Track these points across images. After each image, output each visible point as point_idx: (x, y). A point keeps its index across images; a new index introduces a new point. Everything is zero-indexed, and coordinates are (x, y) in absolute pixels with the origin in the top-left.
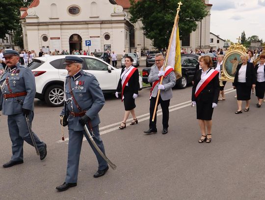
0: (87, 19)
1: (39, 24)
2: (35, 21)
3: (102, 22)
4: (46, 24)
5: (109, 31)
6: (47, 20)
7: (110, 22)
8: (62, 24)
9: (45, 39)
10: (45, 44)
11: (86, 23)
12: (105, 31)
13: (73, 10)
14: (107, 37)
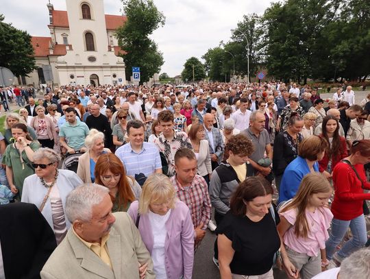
0: (102, 65)
1: (67, 67)
2: (65, 65)
3: (112, 67)
4: (73, 67)
5: (116, 73)
6: (74, 65)
7: (117, 67)
8: (85, 67)
9: (72, 77)
10: (73, 80)
11: (101, 67)
12: (113, 72)
13: (92, 59)
14: (114, 76)
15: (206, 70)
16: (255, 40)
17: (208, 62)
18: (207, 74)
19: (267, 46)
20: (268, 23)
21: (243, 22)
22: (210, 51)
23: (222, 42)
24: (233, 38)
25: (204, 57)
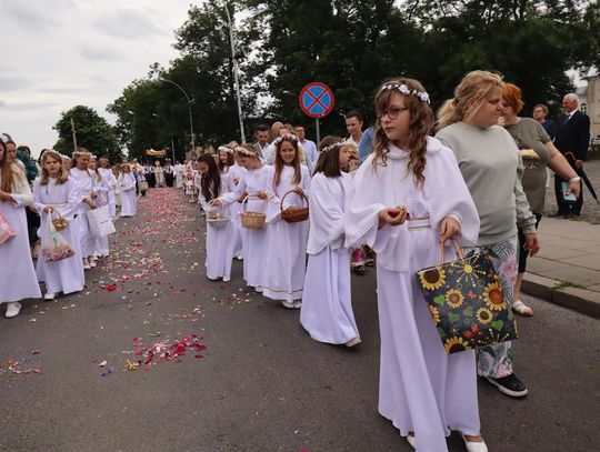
15: (123, 141)
16: (241, 56)
17: (124, 118)
18: (125, 151)
19: (272, 71)
20: (266, 13)
21: (200, 6)
22: (128, 92)
23: (156, 66)
24: (180, 47)
25: (113, 109)
